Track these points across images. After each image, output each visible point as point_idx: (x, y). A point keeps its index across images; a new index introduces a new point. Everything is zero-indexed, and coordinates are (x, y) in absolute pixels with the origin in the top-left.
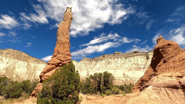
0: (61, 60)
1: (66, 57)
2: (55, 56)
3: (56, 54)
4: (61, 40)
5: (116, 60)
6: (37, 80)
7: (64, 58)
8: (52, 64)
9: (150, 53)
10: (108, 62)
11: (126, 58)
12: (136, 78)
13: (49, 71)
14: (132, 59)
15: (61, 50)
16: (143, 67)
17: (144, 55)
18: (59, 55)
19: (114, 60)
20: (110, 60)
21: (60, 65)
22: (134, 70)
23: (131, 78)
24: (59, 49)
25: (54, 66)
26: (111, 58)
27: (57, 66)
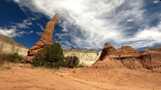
0: (45, 44)
1: (49, 42)
2: (41, 41)
3: (42, 39)
4: (48, 31)
5: (79, 53)
6: (23, 56)
7: (47, 43)
8: (38, 45)
9: (100, 52)
10: (73, 54)
11: (85, 53)
12: (89, 65)
13: (35, 49)
14: (89, 54)
15: (46, 37)
16: (94, 59)
17: (96, 52)
18: (44, 40)
19: (77, 53)
20: (74, 53)
21: (44, 47)
22: (89, 60)
23: (86, 64)
24: (44, 37)
25: (39, 46)
26: (75, 52)
27: (41, 47)
